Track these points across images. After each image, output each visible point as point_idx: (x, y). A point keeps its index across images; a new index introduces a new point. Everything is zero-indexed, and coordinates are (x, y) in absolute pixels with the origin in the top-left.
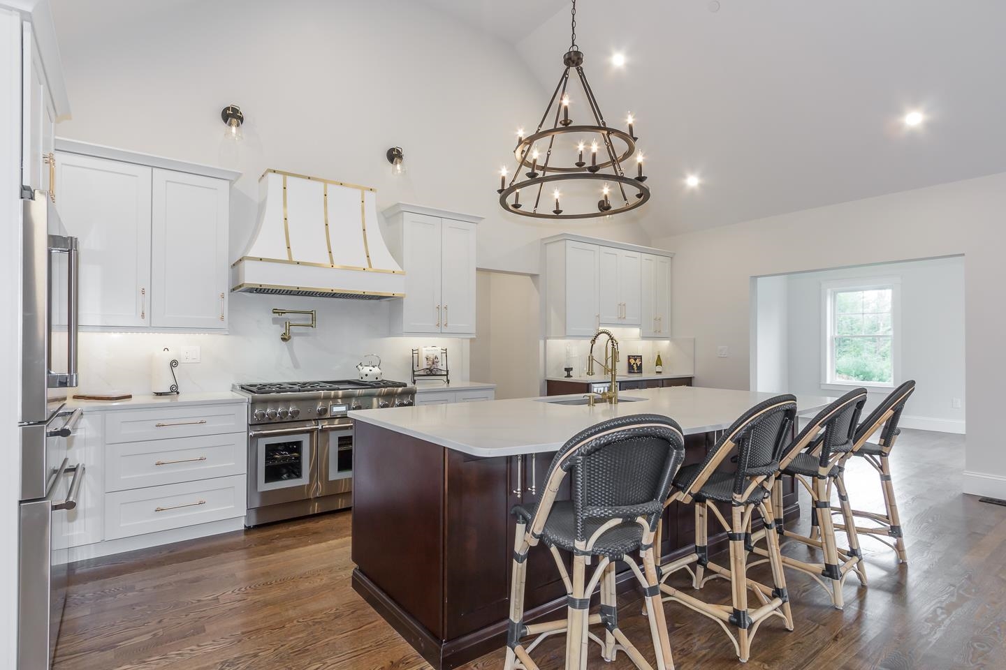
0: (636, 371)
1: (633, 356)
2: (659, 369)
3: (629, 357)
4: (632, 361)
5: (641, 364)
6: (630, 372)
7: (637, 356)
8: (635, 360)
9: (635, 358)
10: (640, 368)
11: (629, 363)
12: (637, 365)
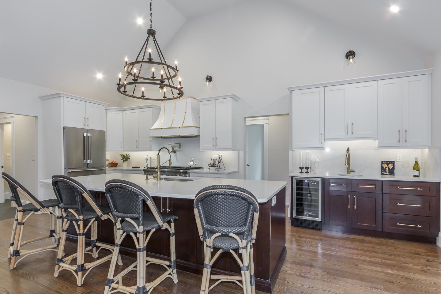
0: (388, 173)
1: (385, 162)
2: (416, 173)
3: (382, 162)
4: (385, 165)
5: (393, 169)
6: (382, 174)
7: (390, 162)
8: (388, 164)
9: (388, 163)
10: (392, 172)
11: (382, 167)
12: (389, 168)
